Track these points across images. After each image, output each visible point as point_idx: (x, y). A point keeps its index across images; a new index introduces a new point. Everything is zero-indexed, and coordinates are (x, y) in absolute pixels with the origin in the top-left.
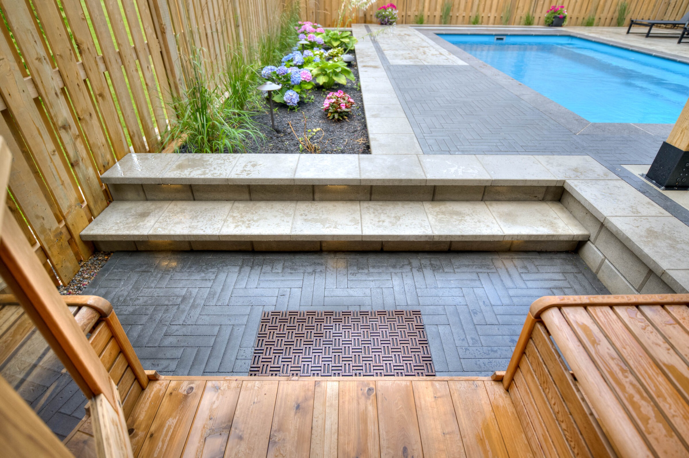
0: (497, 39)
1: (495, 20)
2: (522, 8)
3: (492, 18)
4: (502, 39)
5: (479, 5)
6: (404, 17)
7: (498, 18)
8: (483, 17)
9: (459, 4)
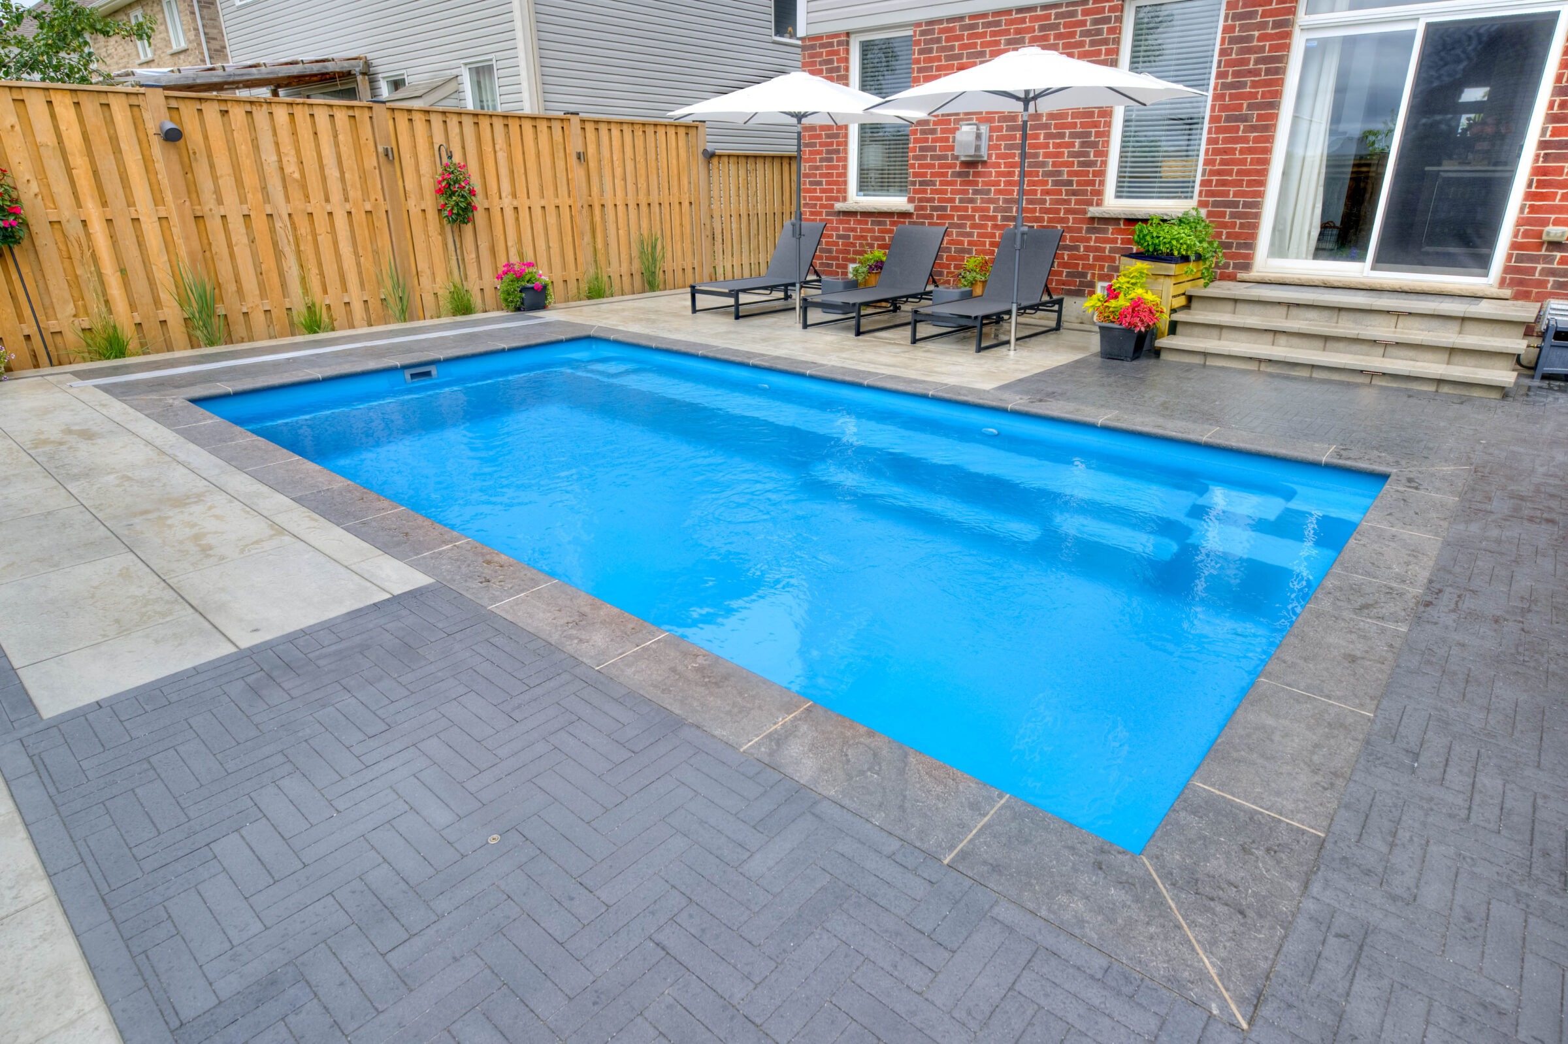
0: (413, 376)
1: (367, 310)
2: (428, 272)
3: (357, 308)
4: (428, 374)
5: (303, 280)
6: (36, 339)
7: (374, 304)
8: (329, 307)
9: (238, 281)
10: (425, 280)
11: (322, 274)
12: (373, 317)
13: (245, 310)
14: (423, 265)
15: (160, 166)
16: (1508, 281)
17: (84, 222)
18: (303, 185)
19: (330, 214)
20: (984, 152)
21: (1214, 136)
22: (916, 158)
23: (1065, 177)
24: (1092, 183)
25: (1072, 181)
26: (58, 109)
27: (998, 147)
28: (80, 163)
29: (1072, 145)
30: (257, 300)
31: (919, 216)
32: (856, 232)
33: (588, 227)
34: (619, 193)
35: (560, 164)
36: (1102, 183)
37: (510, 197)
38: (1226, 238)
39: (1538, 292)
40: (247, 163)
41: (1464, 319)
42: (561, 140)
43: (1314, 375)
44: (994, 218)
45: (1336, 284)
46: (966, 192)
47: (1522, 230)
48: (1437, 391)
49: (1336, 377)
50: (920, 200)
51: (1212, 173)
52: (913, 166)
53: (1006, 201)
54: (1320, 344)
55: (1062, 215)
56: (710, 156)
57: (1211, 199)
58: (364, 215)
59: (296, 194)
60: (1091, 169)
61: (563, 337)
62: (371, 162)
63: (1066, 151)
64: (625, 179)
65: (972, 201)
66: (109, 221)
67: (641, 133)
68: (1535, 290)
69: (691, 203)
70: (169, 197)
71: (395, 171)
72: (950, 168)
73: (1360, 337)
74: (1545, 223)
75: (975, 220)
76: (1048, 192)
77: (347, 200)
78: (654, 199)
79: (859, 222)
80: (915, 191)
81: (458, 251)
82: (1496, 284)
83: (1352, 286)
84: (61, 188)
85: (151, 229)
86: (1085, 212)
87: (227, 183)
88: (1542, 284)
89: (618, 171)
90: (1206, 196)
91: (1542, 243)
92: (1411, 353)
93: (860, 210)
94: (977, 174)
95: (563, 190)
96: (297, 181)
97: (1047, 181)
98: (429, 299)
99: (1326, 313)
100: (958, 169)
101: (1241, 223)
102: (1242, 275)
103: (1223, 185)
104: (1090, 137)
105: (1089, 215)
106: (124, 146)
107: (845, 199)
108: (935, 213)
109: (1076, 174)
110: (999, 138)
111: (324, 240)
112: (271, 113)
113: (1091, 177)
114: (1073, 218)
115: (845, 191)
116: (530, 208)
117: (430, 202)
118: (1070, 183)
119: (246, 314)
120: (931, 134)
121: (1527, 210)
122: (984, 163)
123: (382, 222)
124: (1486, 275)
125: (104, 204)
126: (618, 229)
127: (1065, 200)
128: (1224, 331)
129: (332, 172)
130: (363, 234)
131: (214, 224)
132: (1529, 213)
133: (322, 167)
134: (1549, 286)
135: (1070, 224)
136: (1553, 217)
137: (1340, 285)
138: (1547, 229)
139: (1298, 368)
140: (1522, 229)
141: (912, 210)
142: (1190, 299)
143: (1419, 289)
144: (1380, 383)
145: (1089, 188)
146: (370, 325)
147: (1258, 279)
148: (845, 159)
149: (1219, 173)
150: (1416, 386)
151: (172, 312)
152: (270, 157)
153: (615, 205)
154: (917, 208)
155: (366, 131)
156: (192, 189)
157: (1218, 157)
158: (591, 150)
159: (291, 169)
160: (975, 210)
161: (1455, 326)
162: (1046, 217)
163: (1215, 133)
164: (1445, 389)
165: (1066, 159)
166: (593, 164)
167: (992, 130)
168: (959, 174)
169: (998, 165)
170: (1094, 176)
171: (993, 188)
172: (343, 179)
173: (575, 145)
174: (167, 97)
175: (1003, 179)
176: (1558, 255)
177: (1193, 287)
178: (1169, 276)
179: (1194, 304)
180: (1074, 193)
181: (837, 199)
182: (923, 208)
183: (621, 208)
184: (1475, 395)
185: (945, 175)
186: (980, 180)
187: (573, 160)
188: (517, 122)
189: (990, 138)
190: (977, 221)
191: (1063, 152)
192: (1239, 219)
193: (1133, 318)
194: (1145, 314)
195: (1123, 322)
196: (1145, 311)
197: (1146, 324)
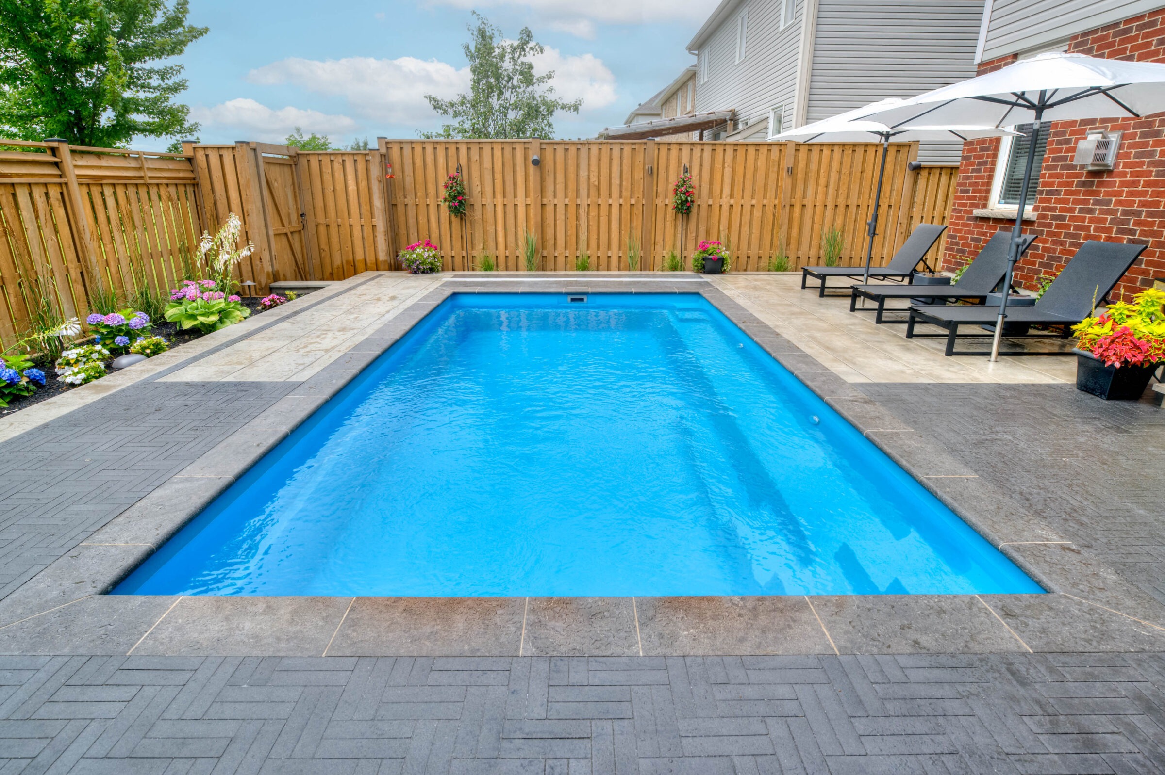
0: (573, 300)
1: (620, 262)
2: (662, 242)
3: (614, 260)
5: (588, 241)
7: (625, 259)
8: (598, 257)
9: (555, 239)
10: (659, 247)
11: (598, 239)
12: (622, 265)
13: (556, 255)
14: (659, 238)
15: (531, 178)
17: (495, 205)
18: (598, 189)
19: (610, 205)
20: (1110, 160)
22: (1048, 168)
26: (495, 151)
27: (1127, 155)
28: (498, 176)
30: (563, 250)
31: (1040, 224)
32: (986, 236)
33: (787, 221)
34: (820, 196)
35: (773, 176)
37: (729, 198)
40: (572, 176)
42: (777, 159)
44: (1109, 230)
46: (1086, 202)
50: (1044, 209)
52: (1044, 176)
53: (1125, 213)
56: (917, 169)
58: (629, 206)
59: (593, 192)
61: (677, 291)
62: (639, 175)
64: (827, 186)
65: (1091, 211)
66: (505, 205)
67: (851, 152)
69: (890, 206)
70: (532, 194)
71: (653, 179)
72: (1077, 178)
75: (1090, 231)
77: (621, 197)
78: (853, 201)
79: (990, 227)
80: (1042, 201)
81: (684, 232)
84: (488, 189)
85: (521, 210)
87: (560, 187)
89: (823, 181)
93: (992, 217)
94: (1101, 184)
95: (771, 193)
96: (595, 186)
98: (658, 259)
100: (1083, 179)
106: (518, 168)
107: (985, 206)
108: (1054, 222)
110: (1131, 146)
111: (604, 220)
112: (589, 149)
115: (986, 199)
116: (742, 205)
117: (671, 200)
119: (556, 257)
120: (1066, 144)
122: (1110, 172)
123: (638, 211)
125: (504, 197)
126: (813, 223)
129: (616, 181)
130: (626, 216)
131: (549, 209)
133: (610, 178)
141: (1034, 219)
146: (619, 270)
148: (992, 170)
151: (522, 252)
152: (583, 173)
153: (815, 206)
154: (1040, 217)
155: (640, 157)
156: (542, 191)
158: (802, 165)
159: (594, 179)
160: (1091, 220)
166: (800, 176)
167: (1123, 137)
168: (1084, 184)
169: (1124, 174)
171: (1114, 199)
172: (621, 185)
173: (788, 162)
174: (541, 143)
175: (1126, 189)
181: (977, 206)
182: (1044, 217)
183: (819, 208)
185: (1070, 184)
186: (1103, 189)
187: (784, 174)
188: (745, 148)
189: (1121, 146)
190: (1092, 232)
193: (1107, 349)
194: (1124, 347)
195: (1097, 352)
196: (1125, 345)
197: (1123, 360)
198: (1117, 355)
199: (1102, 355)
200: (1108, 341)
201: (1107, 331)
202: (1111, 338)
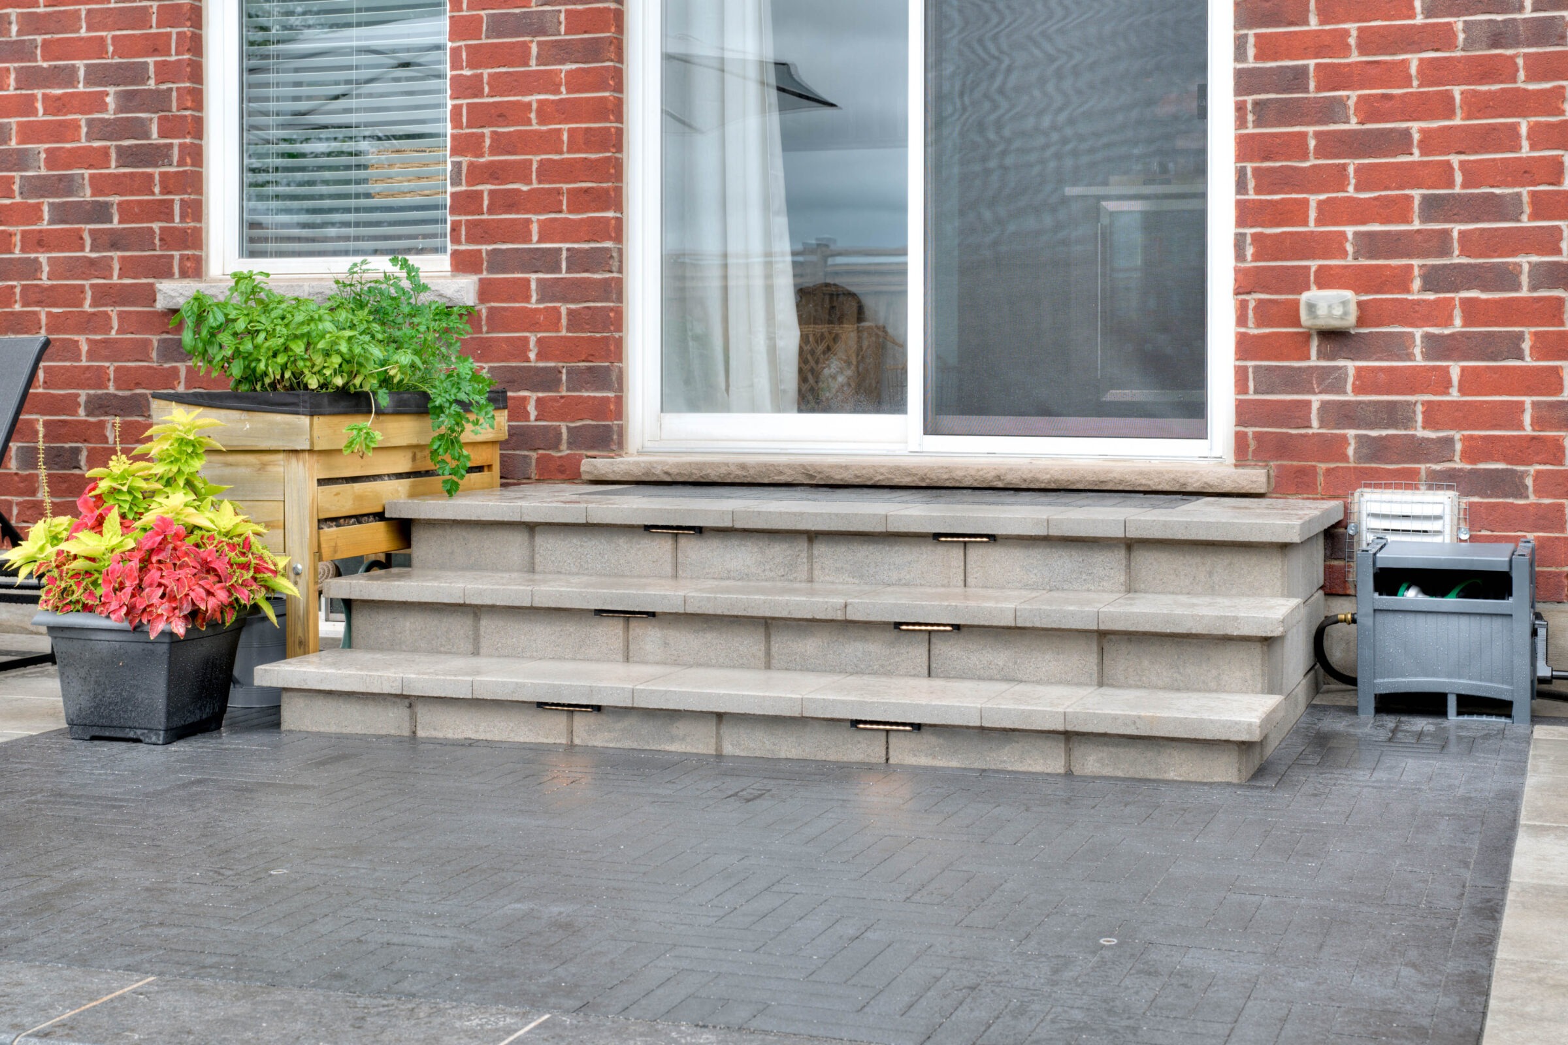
16: (1252, 444)
21: (467, 72)
23: (87, 195)
24: (162, 210)
25: (107, 206)
29: (96, 102)
36: (195, 210)
38: (540, 356)
39: (1328, 471)
41: (1130, 545)
43: (728, 749)
45: (838, 477)
47: (1252, 305)
48: (1069, 774)
49: (788, 747)
51: (478, 174)
54: (750, 644)
55: (87, 307)
57: (484, 247)
60: (156, 171)
63: (82, 119)
68: (1322, 466)
73: (852, 615)
74: (1298, 281)
76: (40, 241)
82: (1230, 458)
83: (878, 479)
86: (150, 295)
88: (1332, 448)
90: (470, 240)
91: (1307, 336)
92: (998, 657)
97: (38, 207)
99: (778, 551)
101: (570, 313)
102: (597, 464)
103: (510, 208)
104: (145, 79)
105: (161, 304)
109: (117, 184)
113: (157, 194)
114: (121, 315)
118: (100, 212)
121: (1250, 251)
124: (1202, 434)
127: (92, 262)
128: (487, 624)
132: (1256, 257)
134: (1350, 451)
135: (113, 334)
136: (1314, 264)
137: (848, 477)
138: (1305, 297)
139: (680, 728)
140: (1252, 299)
142: (404, 529)
143: (1044, 479)
144: (911, 760)
145: (156, 226)
147: (637, 473)
149: (493, 173)
150: (1009, 759)
157: (487, 131)
161: (1110, 565)
162: (43, 313)
163: (471, 66)
164: (1092, 762)
165: (84, 143)
170: (165, 190)
176: (1351, 366)
177: (412, 495)
178: (296, 452)
179: (423, 547)
180: (115, 241)
184: (1172, 775)
191: (76, 125)
192: (565, 300)
193: (139, 588)
194: (180, 573)
195: (114, 605)
196: (181, 567)
197: (187, 609)
198: (173, 598)
199: (130, 611)
200: (135, 564)
201: (116, 540)
202: (138, 556)
